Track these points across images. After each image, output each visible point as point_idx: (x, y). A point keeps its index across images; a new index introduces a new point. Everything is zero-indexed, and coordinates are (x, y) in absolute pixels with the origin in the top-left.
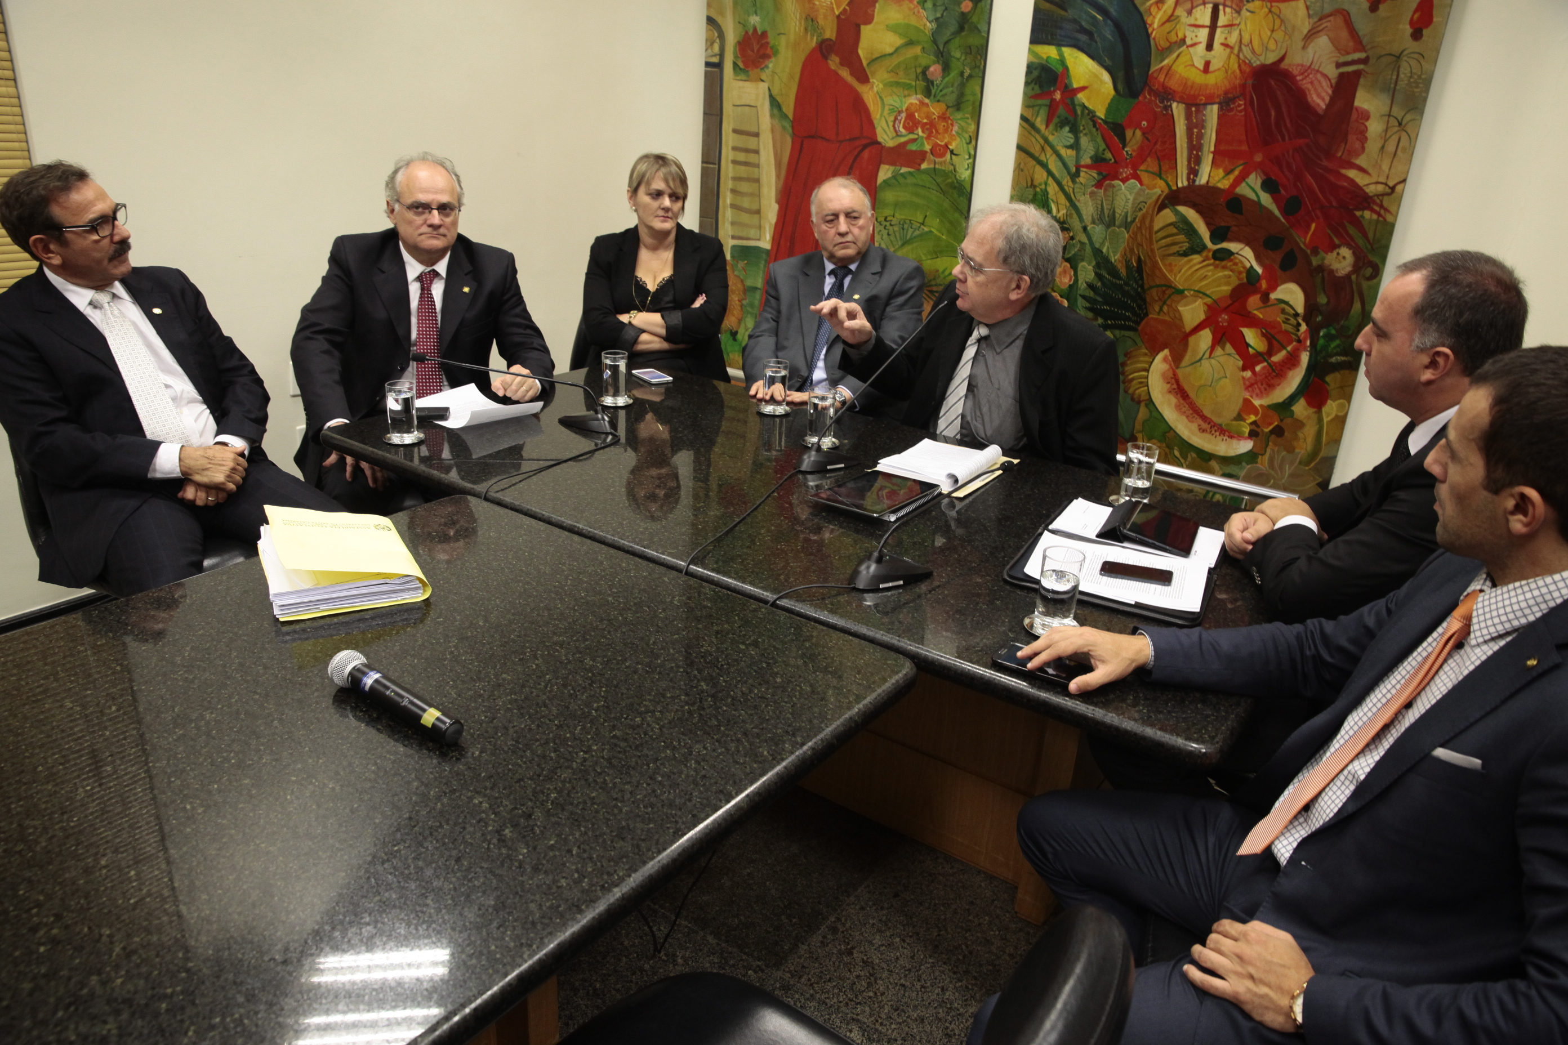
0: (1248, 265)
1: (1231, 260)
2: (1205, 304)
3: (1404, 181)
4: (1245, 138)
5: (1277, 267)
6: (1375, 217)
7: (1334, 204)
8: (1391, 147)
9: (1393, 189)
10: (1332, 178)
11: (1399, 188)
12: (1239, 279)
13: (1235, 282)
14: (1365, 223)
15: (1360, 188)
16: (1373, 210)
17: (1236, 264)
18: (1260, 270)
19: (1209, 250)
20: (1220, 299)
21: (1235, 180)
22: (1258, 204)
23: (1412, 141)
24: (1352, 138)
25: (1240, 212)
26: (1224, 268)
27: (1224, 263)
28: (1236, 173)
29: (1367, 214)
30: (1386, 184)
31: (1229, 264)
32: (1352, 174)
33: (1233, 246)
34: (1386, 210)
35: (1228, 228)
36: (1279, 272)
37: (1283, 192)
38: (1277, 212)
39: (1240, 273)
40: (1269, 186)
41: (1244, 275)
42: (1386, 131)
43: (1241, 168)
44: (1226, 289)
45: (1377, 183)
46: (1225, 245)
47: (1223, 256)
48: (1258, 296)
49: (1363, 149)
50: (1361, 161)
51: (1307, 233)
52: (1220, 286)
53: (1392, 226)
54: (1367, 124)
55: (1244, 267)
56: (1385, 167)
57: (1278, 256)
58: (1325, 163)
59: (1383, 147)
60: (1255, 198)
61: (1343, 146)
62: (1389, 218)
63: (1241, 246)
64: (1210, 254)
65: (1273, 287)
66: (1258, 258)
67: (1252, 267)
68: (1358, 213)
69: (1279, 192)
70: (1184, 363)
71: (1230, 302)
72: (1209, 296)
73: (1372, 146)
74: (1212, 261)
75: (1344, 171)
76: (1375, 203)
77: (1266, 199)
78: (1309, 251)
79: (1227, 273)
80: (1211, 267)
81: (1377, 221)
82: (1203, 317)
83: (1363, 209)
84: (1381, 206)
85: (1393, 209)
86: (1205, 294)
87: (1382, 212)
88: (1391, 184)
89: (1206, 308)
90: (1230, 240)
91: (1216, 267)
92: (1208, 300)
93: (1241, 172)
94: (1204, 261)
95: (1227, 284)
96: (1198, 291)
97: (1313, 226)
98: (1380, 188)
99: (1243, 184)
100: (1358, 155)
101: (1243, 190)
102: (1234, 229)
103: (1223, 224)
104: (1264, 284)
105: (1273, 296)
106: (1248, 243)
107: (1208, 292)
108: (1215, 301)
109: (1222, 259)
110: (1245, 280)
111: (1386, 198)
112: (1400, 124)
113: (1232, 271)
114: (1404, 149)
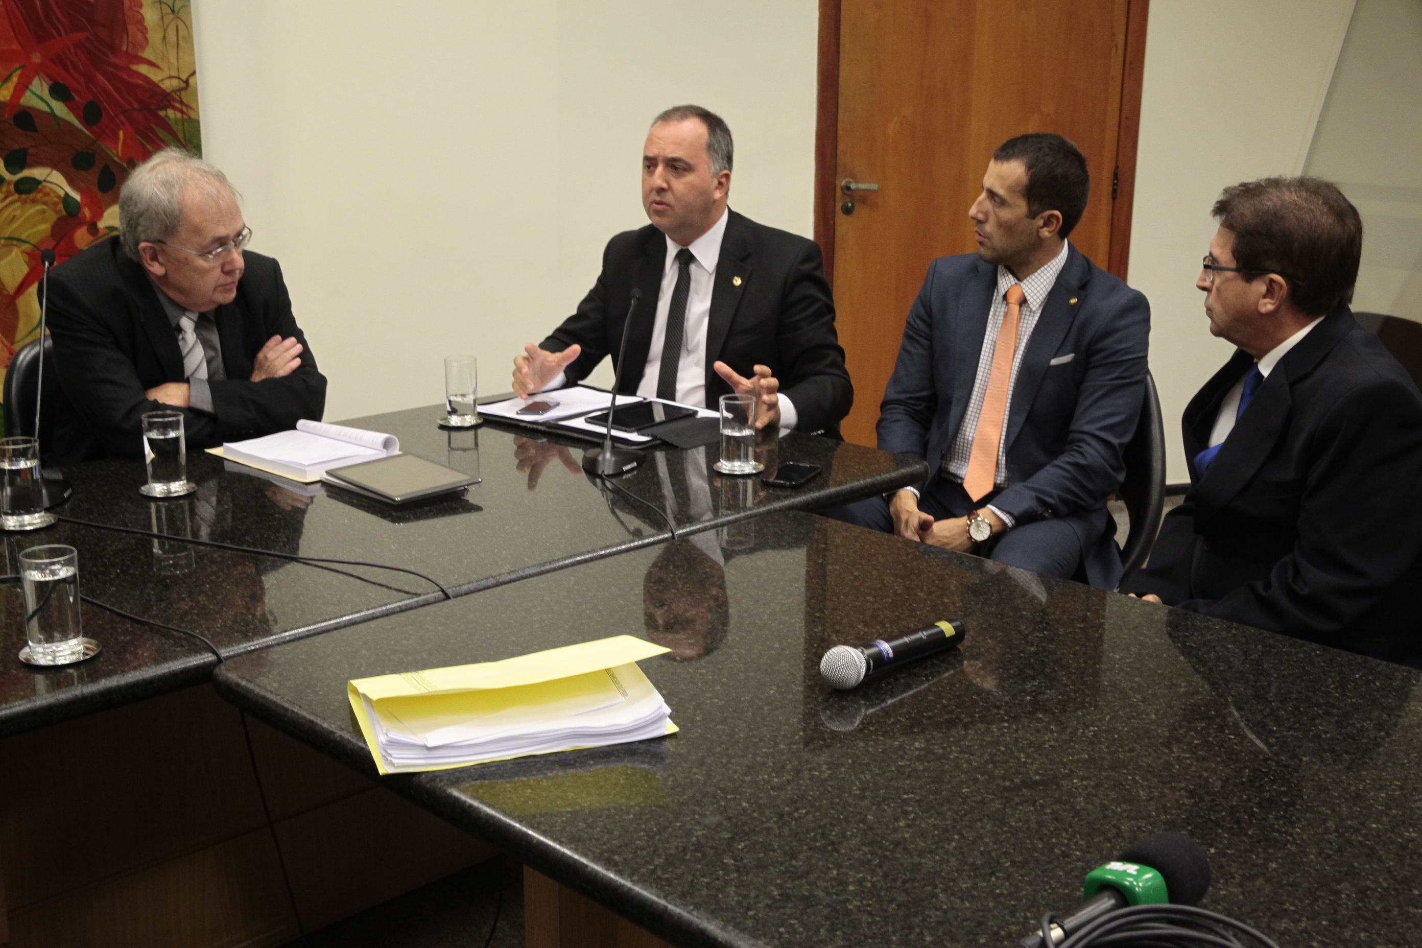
0: (62, 193)
1: (40, 191)
2: (24, 252)
3: (194, 73)
4: (12, 33)
5: (95, 189)
6: (179, 115)
7: (136, 106)
8: (172, 37)
9: (187, 82)
10: (125, 76)
11: (191, 81)
12: (57, 212)
13: (53, 217)
14: (171, 123)
15: (155, 85)
16: (175, 108)
17: (47, 194)
18: (77, 197)
19: (9, 183)
20: (42, 241)
21: (16, 88)
22: (52, 115)
23: (188, 28)
24: (131, 28)
25: (34, 129)
26: (34, 201)
27: (32, 196)
28: (15, 79)
29: (171, 113)
30: (179, 78)
31: (39, 196)
32: (143, 69)
33: (38, 173)
34: (187, 106)
35: (25, 151)
36: (99, 194)
37: (77, 98)
38: (77, 123)
39: (55, 204)
40: (59, 91)
41: (61, 206)
42: (162, 18)
43: (18, 73)
44: (44, 228)
45: (170, 77)
46: (26, 173)
47: (28, 187)
48: (84, 229)
49: (146, 40)
50: (148, 54)
51: (117, 143)
52: (35, 225)
53: (197, 122)
54: (142, 11)
55: (58, 196)
56: (173, 59)
57: (92, 177)
58: (113, 60)
59: (164, 38)
60: (47, 109)
61: (125, 37)
62: (193, 115)
63: (47, 170)
64: (12, 188)
65: (99, 214)
66: (71, 182)
67: (67, 194)
68: (162, 113)
69: (73, 98)
70: (19, 336)
71: (53, 243)
72: (25, 242)
73: (155, 36)
74: (16, 196)
75: (135, 67)
76: (175, 100)
77: (60, 109)
78: (125, 165)
79: (39, 207)
80: (18, 204)
81: (183, 120)
82: (26, 270)
83: (165, 108)
84: (181, 103)
85: (192, 104)
86: (19, 240)
87: (184, 109)
88: (184, 77)
89: (26, 257)
90: (32, 166)
91: (24, 202)
92: (26, 247)
93: (20, 77)
94: (6, 198)
95: (45, 221)
96: (10, 238)
97: (121, 134)
98: (175, 83)
99: (28, 93)
100: (143, 48)
101: (29, 100)
102: (31, 150)
103: (16, 147)
104: (87, 213)
105: (101, 225)
106: (55, 167)
107: (23, 237)
108: (35, 246)
109: (28, 192)
110: (64, 213)
111: (183, 94)
112: (173, 11)
113: (45, 203)
114: (184, 38)
